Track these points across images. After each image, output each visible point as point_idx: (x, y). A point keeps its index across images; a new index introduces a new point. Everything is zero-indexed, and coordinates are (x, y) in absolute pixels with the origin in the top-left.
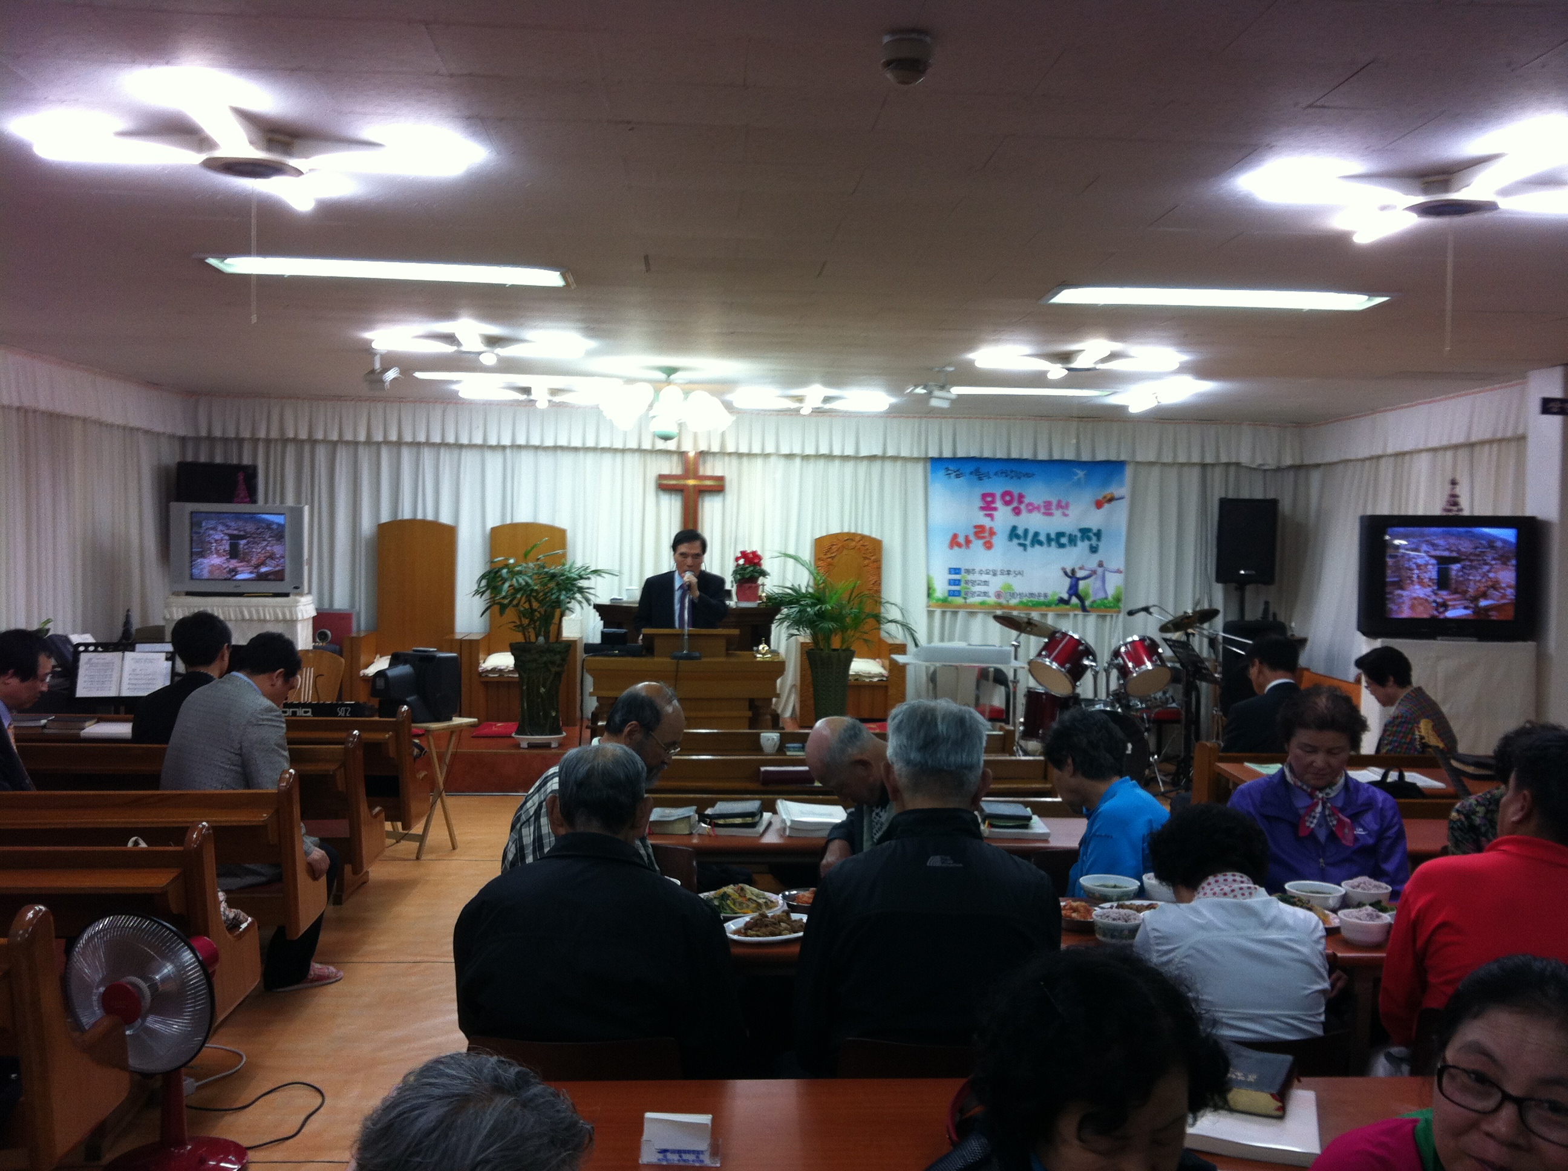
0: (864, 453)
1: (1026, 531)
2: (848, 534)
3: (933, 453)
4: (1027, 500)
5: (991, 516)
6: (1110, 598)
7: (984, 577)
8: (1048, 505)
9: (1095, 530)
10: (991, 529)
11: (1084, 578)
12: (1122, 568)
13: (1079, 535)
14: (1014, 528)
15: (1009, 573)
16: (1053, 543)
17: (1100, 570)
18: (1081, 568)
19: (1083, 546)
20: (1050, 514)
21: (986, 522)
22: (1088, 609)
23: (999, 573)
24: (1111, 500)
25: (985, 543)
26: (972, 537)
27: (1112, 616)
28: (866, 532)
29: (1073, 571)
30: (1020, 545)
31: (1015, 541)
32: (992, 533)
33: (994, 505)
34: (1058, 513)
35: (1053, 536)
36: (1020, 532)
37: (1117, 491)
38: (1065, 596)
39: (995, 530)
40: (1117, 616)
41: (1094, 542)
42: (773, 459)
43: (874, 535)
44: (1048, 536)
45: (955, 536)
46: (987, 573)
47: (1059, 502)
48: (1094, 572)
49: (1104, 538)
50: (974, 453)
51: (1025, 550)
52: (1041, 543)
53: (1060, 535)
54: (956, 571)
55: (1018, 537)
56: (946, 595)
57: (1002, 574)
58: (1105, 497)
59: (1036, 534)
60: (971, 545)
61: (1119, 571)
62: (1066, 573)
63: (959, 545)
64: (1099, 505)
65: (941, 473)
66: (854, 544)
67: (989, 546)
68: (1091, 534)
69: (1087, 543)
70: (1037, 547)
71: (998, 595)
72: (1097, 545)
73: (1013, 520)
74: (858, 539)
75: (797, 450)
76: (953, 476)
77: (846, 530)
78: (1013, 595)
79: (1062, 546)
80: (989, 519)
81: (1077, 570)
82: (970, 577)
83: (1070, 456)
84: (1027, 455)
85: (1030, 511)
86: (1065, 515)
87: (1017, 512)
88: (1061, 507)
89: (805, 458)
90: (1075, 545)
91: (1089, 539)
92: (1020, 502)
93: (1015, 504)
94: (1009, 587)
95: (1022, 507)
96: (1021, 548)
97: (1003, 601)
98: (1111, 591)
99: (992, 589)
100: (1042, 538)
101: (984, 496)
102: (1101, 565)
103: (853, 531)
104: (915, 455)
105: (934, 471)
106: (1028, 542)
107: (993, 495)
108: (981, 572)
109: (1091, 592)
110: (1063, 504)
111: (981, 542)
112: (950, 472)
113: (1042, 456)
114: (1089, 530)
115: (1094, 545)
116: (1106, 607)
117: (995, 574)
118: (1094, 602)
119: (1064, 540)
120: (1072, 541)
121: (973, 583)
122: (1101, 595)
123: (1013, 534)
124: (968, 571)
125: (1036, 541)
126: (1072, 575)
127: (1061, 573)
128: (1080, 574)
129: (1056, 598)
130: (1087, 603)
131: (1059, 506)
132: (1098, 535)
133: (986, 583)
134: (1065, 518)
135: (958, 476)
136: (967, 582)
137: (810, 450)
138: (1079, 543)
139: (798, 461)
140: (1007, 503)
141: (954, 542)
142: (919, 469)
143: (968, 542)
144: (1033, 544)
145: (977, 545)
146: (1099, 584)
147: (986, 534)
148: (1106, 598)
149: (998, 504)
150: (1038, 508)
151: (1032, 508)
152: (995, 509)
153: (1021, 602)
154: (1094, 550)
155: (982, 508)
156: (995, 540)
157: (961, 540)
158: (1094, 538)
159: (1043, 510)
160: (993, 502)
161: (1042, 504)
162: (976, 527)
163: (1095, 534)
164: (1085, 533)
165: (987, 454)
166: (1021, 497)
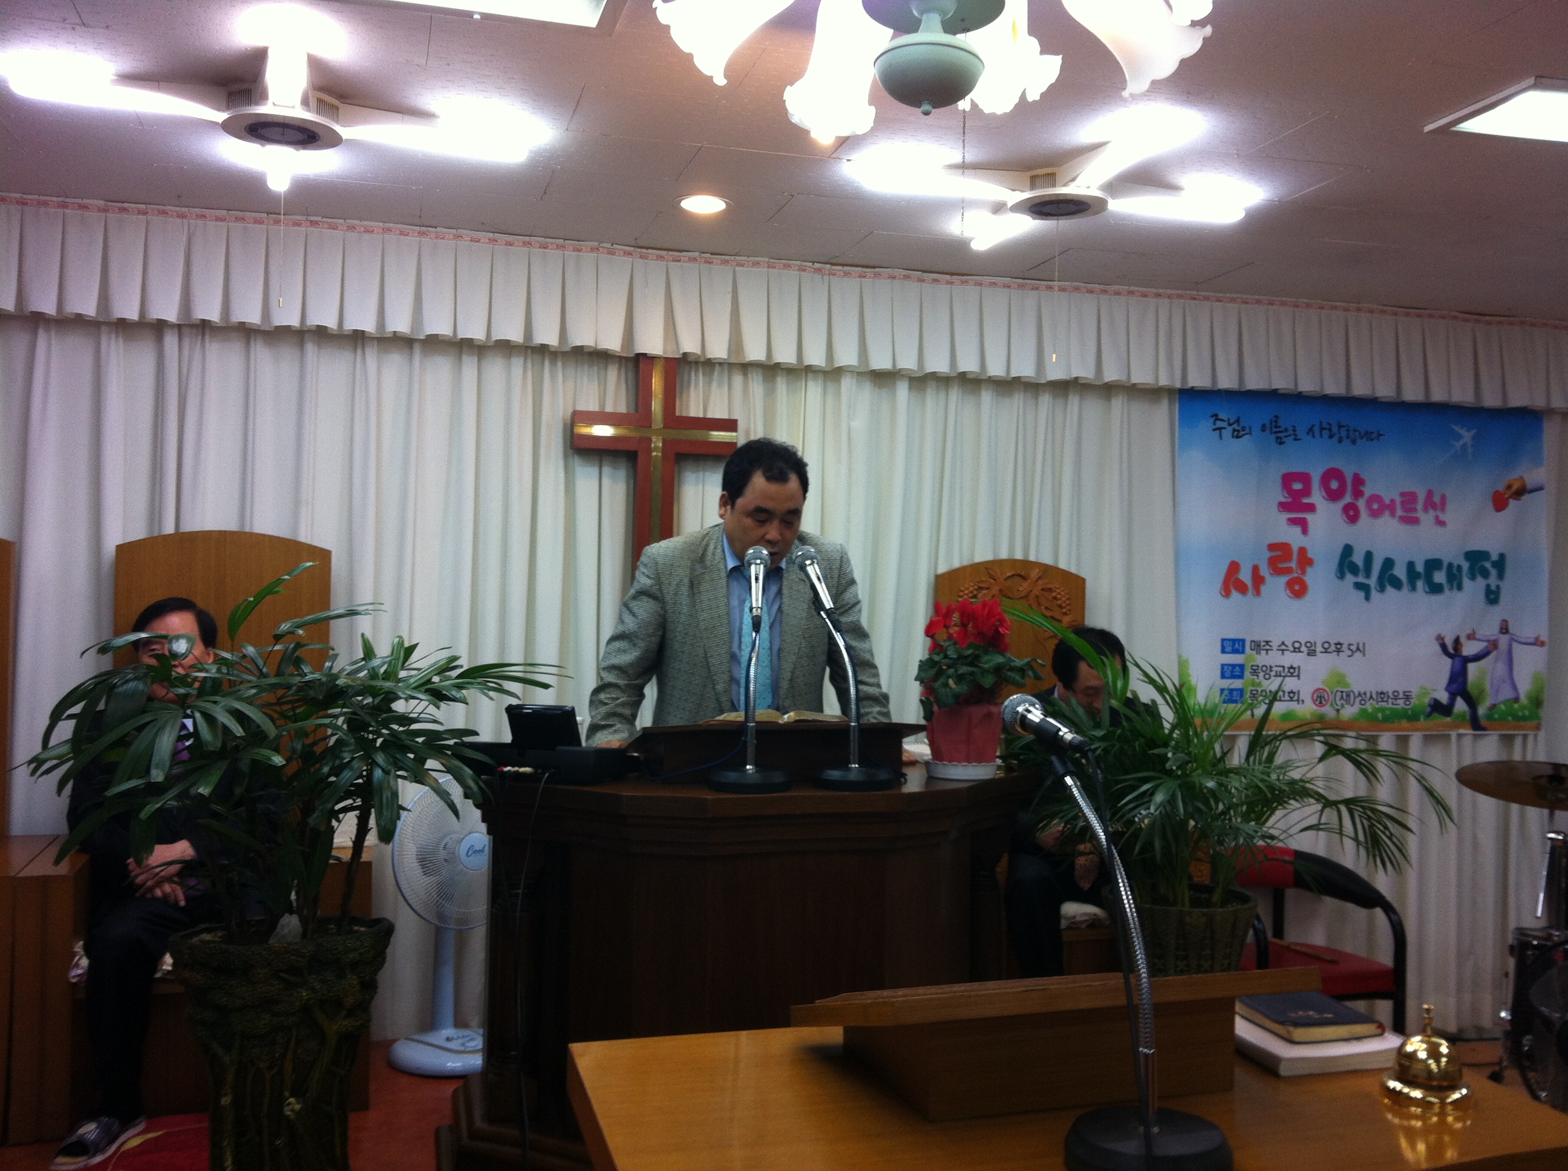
0: (1055, 373)
1: (1369, 556)
2: (1013, 562)
3: (1197, 380)
4: (1368, 490)
5: (1303, 525)
6: (1523, 699)
7: (1290, 659)
8: (1409, 499)
9: (1494, 557)
10: (1302, 551)
11: (1477, 658)
12: (1544, 638)
13: (1465, 566)
14: (1348, 550)
15: (1339, 648)
16: (1420, 584)
17: (1504, 640)
18: (1471, 637)
19: (1473, 588)
20: (1415, 521)
21: (1293, 537)
22: (1483, 722)
23: (1319, 649)
24: (1521, 492)
25: (1290, 585)
26: (1264, 571)
27: (1525, 737)
28: (1047, 559)
29: (1457, 642)
30: (1359, 586)
31: (1350, 579)
32: (1305, 560)
33: (1305, 500)
34: (1427, 519)
35: (1420, 568)
36: (1358, 559)
38: (1443, 697)
39: (1310, 554)
40: (1536, 736)
41: (1493, 581)
42: (847, 383)
43: (1063, 565)
44: (1411, 565)
45: (1234, 567)
46: (1297, 650)
47: (1430, 494)
48: (1494, 645)
49: (1508, 573)
50: (1280, 382)
51: (1367, 598)
52: (1397, 584)
53: (1433, 565)
54: (1232, 645)
55: (1354, 570)
56: (1217, 698)
57: (1326, 651)
58: (1509, 487)
59: (1389, 563)
60: (1263, 589)
61: (1538, 642)
62: (1444, 647)
63: (1242, 588)
64: (1499, 503)
65: (1205, 426)
66: (1025, 586)
67: (1298, 589)
68: (1488, 565)
69: (1481, 582)
70: (1390, 590)
71: (1319, 698)
72: (1498, 587)
73: (1346, 534)
74: (1034, 574)
75: (908, 362)
76: (1227, 433)
77: (1004, 555)
78: (1347, 697)
79: (1435, 589)
80: (1298, 530)
81: (1463, 640)
82: (1262, 659)
83: (1462, 394)
84: (1384, 391)
85: (1375, 514)
86: (1440, 523)
87: (1351, 514)
88: (1434, 506)
89: (921, 381)
90: (1460, 588)
91: (1485, 574)
92: (1358, 493)
93: (1348, 499)
94: (1340, 679)
95: (1361, 504)
96: (1362, 594)
97: (1328, 711)
98: (1524, 687)
99: (1306, 685)
100: (1400, 572)
101: (1288, 480)
102: (1504, 629)
103: (1019, 555)
104: (1164, 381)
105: (1186, 419)
106: (1373, 582)
107: (1305, 478)
108: (1283, 648)
109: (1487, 686)
110: (1437, 499)
111: (1283, 580)
112: (1219, 424)
113: (1412, 393)
114: (1484, 555)
115: (1493, 588)
116: (1517, 718)
117: (1312, 653)
118: (1493, 707)
119: (1440, 577)
120: (1455, 579)
121: (1268, 670)
122: (1507, 693)
123: (1346, 564)
124: (1257, 646)
125: (1388, 579)
126: (1452, 650)
127: (1438, 648)
128: (1470, 649)
129: (1426, 700)
130: (1482, 711)
131: (1430, 504)
132: (1500, 564)
133: (1293, 671)
134: (1440, 530)
135: (1237, 435)
136: (1255, 672)
137: (939, 364)
138: (1466, 582)
139: (902, 390)
140: (1333, 496)
141: (1232, 583)
142: (1161, 415)
143: (1258, 580)
144: (1382, 589)
145: (1276, 585)
146: (1501, 669)
147: (1293, 564)
148: (1516, 700)
149: (1317, 497)
150: (1391, 508)
151: (1379, 508)
152: (1311, 508)
153: (1363, 712)
154: (1492, 597)
155: (1284, 507)
156: (1312, 577)
157: (1245, 576)
158: (1493, 572)
159: (1399, 512)
160: (1307, 492)
161: (1398, 500)
162: (1272, 547)
163: (1495, 564)
164: (1477, 559)
165: (1307, 385)
166: (1358, 481)
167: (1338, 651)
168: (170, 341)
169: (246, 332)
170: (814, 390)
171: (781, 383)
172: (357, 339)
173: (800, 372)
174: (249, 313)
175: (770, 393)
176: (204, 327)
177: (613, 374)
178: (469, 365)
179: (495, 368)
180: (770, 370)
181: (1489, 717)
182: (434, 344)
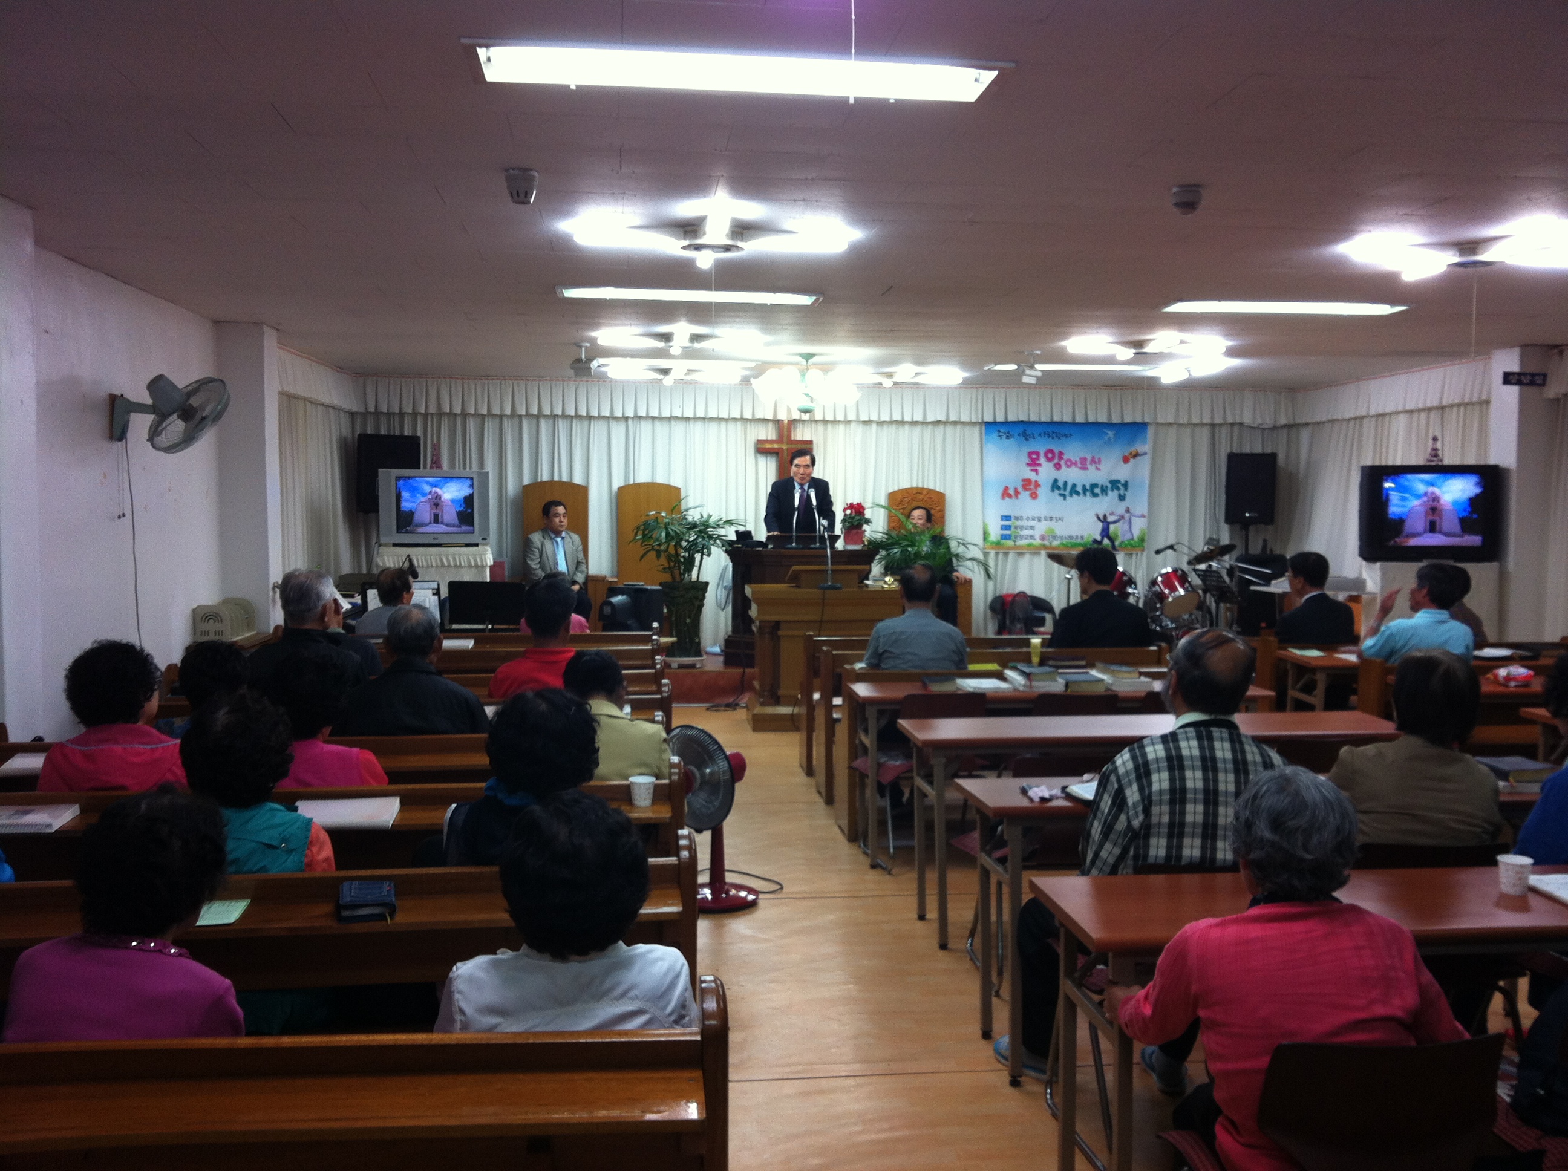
0: (930, 419)
1: (1065, 483)
2: (917, 488)
3: (988, 418)
4: (1065, 457)
5: (1036, 471)
6: (1136, 538)
7: (1031, 523)
8: (1083, 460)
9: (1123, 482)
10: (1036, 482)
11: (1114, 522)
12: (1146, 514)
13: (1109, 486)
14: (1056, 481)
15: (1051, 518)
16: (1088, 494)
17: (1127, 516)
18: (1112, 514)
19: (1113, 495)
20: (1087, 469)
21: (1032, 476)
22: (1117, 548)
23: (1043, 519)
24: (1136, 455)
25: (1031, 495)
26: (1020, 489)
27: (1137, 554)
28: (931, 487)
29: (1105, 516)
30: (1061, 495)
31: (1057, 492)
32: (1037, 485)
33: (1038, 462)
34: (1092, 468)
35: (1088, 487)
36: (1061, 484)
37: (1140, 448)
38: (1099, 538)
39: (1039, 483)
40: (1142, 554)
41: (1122, 492)
42: (853, 425)
43: (938, 489)
44: (1084, 487)
45: (1006, 488)
46: (1034, 520)
47: (1093, 457)
48: (1122, 517)
49: (1130, 488)
50: (1023, 418)
51: (1065, 499)
52: (1078, 493)
53: (1094, 486)
54: (1007, 518)
55: (1059, 488)
56: (999, 538)
57: (1046, 520)
58: (1131, 454)
59: (1074, 486)
60: (1020, 496)
61: (1143, 516)
62: (1099, 518)
63: (1010, 496)
64: (1126, 460)
65: (995, 435)
66: (921, 497)
67: (1034, 496)
68: (1119, 485)
69: (1116, 492)
70: (1075, 496)
71: (1043, 538)
72: (1125, 494)
73: (1055, 474)
74: (925, 492)
75: (874, 418)
76: (1004, 437)
77: (915, 485)
78: (1055, 537)
79: (1095, 495)
80: (1034, 474)
81: (1108, 515)
82: (1019, 523)
83: (1102, 418)
84: (1067, 418)
85: (1068, 466)
86: (1098, 469)
87: (1058, 467)
88: (1095, 462)
89: (880, 423)
90: (1106, 494)
91: (1118, 489)
92: (1061, 458)
93: (1056, 461)
94: (1052, 531)
95: (1062, 463)
96: (1062, 498)
97: (1047, 543)
98: (1136, 533)
99: (1037, 533)
100: (1079, 489)
101: (1030, 454)
102: (1128, 511)
103: (920, 486)
104: (974, 420)
105: (987, 433)
106: (1067, 493)
107: (1037, 453)
108: (1028, 519)
109: (1119, 534)
110: (1097, 460)
111: (1028, 493)
112: (1001, 434)
113: (1080, 419)
114: (1118, 481)
115: (1122, 494)
116: (1132, 545)
117: (1039, 520)
118: (1122, 542)
119: (1097, 490)
120: (1104, 491)
121: (1022, 528)
122: (1128, 536)
123: (1055, 485)
124: (1017, 518)
125: (1074, 491)
126: (1104, 520)
127: (1096, 519)
128: (1110, 519)
129: (1091, 539)
130: (1117, 543)
131: (1093, 461)
132: (1126, 485)
133: (1032, 528)
134: (1098, 472)
135: (1008, 438)
136: (1016, 528)
137: (885, 417)
138: (1110, 492)
139: (874, 426)
140: (1049, 460)
141: (1006, 494)
142: (976, 431)
143: (1017, 493)
144: (1071, 495)
145: (1025, 495)
146: (1126, 527)
147: (1032, 487)
148: (1133, 539)
149: (1042, 460)
150: (1075, 464)
151: (1070, 464)
152: (1040, 465)
153: (1062, 544)
154: (1122, 498)
155: (1028, 464)
156: (1040, 491)
157: (1011, 491)
158: (1122, 488)
159: (1079, 465)
160: (1038, 459)
161: (1078, 460)
162: (1024, 480)
163: (1123, 485)
164: (1115, 484)
165: (1034, 418)
166: (1061, 454)
167: (1051, 520)
168: (630, 422)
169: (653, 418)
170: (842, 427)
171: (829, 426)
172: (688, 419)
173: (835, 422)
174: (654, 413)
175: (826, 429)
176: (640, 418)
177: (770, 425)
178: (723, 424)
179: (731, 425)
180: (825, 422)
181: (1120, 546)
182: (711, 419)
